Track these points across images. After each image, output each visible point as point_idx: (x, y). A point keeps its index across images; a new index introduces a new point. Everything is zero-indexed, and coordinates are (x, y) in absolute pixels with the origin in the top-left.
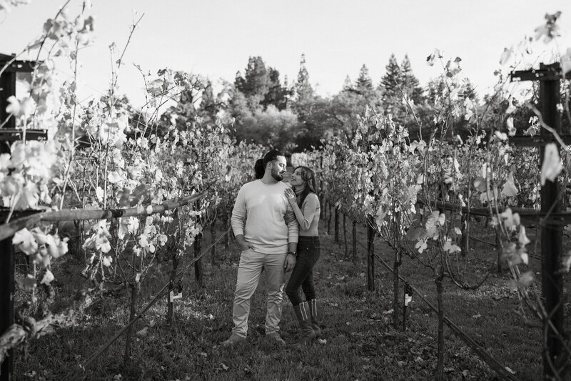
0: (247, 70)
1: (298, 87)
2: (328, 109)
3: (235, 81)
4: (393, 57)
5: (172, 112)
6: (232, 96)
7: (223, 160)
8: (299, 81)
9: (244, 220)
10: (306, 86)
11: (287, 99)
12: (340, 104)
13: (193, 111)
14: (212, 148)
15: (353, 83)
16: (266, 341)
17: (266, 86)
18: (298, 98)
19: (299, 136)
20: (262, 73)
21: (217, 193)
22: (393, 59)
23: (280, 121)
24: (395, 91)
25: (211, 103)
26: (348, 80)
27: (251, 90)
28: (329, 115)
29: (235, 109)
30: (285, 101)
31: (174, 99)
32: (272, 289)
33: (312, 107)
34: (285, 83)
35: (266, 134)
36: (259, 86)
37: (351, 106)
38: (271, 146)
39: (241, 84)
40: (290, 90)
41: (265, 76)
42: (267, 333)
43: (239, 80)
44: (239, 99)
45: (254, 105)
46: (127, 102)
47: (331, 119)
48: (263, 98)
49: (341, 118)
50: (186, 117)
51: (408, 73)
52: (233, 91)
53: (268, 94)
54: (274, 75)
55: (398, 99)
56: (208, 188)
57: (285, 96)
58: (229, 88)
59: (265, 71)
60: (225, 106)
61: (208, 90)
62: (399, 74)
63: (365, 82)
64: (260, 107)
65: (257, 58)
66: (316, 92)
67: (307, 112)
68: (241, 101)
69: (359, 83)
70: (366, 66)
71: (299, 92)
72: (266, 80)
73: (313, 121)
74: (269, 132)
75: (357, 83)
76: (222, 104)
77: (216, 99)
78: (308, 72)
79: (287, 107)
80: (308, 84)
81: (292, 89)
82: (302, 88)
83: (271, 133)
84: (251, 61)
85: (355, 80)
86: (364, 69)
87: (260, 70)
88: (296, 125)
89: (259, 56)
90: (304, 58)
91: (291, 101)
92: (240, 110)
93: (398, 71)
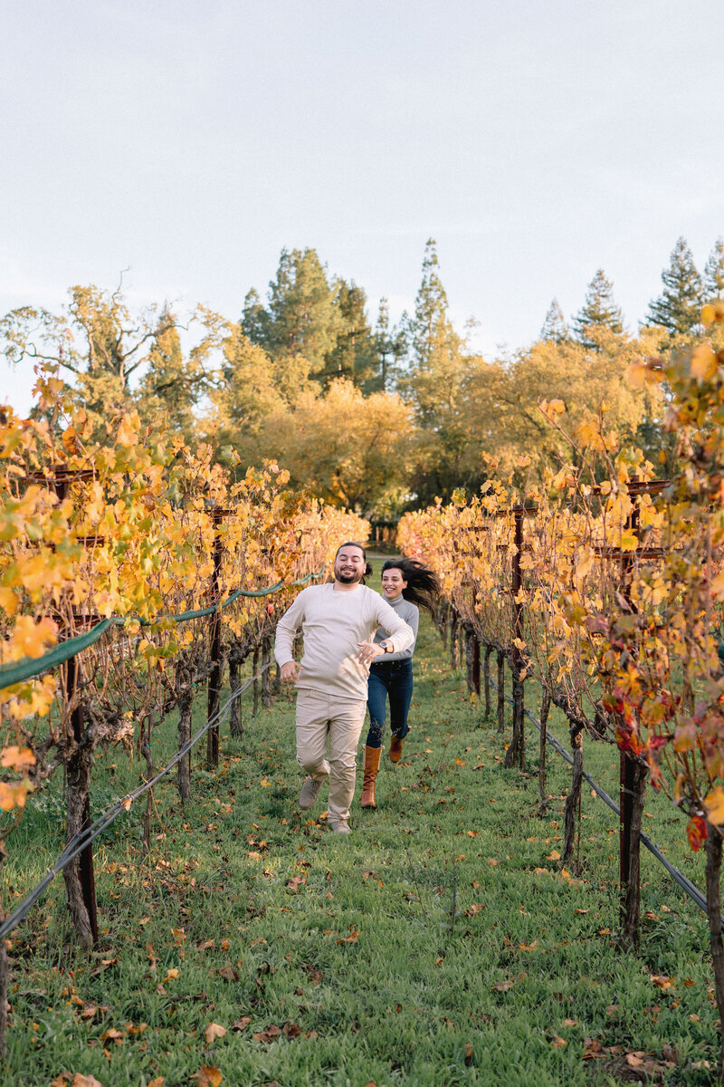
0: (275, 288)
1: (418, 332)
2: (503, 392)
3: (243, 318)
6: (232, 356)
8: (420, 316)
10: (440, 327)
11: (386, 364)
13: (120, 397)
15: (569, 322)
17: (329, 330)
18: (416, 362)
19: (419, 467)
22: (681, 255)
23: (365, 423)
25: (174, 376)
26: (554, 314)
27: (288, 341)
28: (504, 408)
29: (241, 393)
30: (381, 370)
34: (381, 320)
35: (326, 462)
36: (309, 332)
37: (568, 380)
38: (342, 495)
39: (259, 325)
40: (394, 339)
41: (326, 304)
43: (254, 314)
44: (251, 364)
45: (293, 382)
47: (512, 419)
48: (320, 365)
52: (236, 343)
53: (335, 352)
54: (351, 302)
57: (381, 358)
58: (226, 333)
59: (328, 289)
60: (210, 384)
61: (165, 338)
62: (698, 294)
63: (605, 320)
64: (311, 389)
65: (303, 255)
66: (468, 344)
67: (443, 402)
68: (257, 370)
69: (586, 322)
70: (605, 273)
71: (420, 346)
72: (329, 314)
73: (459, 424)
74: (334, 457)
75: (580, 321)
76: (204, 379)
77: (188, 365)
78: (445, 290)
79: (386, 388)
80: (446, 324)
81: (402, 339)
82: (427, 334)
83: (340, 460)
84: (285, 262)
85: (576, 315)
86: (600, 283)
87: (314, 287)
88: (412, 437)
89: (311, 248)
90: (433, 249)
91: (400, 371)
92: (256, 396)
93: (696, 287)
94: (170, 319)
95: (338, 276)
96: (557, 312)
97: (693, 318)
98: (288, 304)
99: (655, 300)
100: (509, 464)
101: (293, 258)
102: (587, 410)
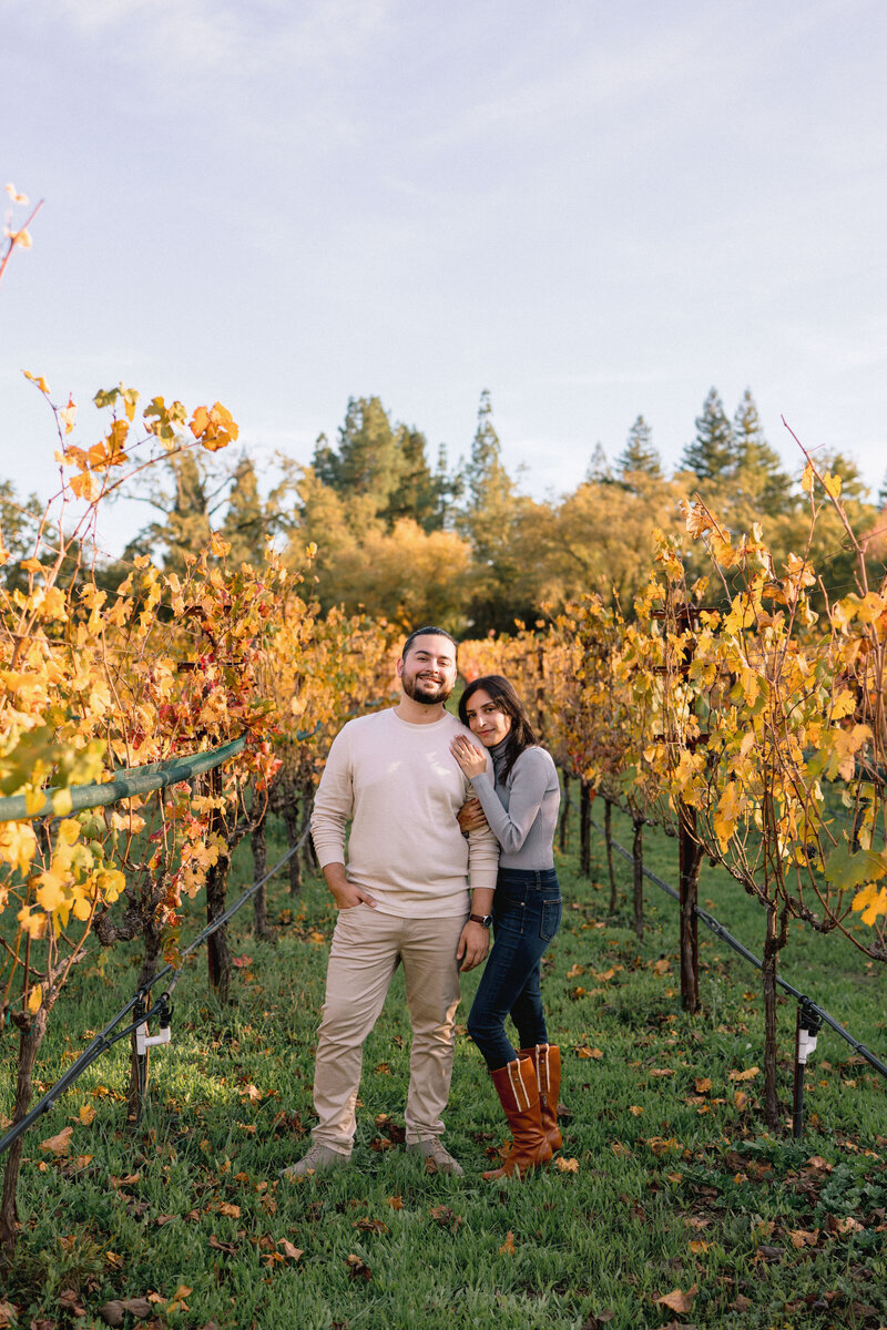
0: (344, 433)
1: (474, 474)
2: (550, 531)
3: (313, 459)
4: (713, 395)
5: (154, 539)
6: (307, 497)
7: (284, 657)
8: (475, 460)
9: (346, 821)
10: (494, 471)
11: (444, 504)
12: (580, 516)
13: (206, 535)
14: (253, 622)
15: (613, 466)
16: (406, 1164)
17: (393, 471)
18: (472, 502)
19: (475, 598)
20: (382, 440)
21: (268, 746)
22: (714, 403)
23: (427, 560)
24: (718, 483)
25: (252, 516)
26: (598, 456)
27: (355, 481)
28: (551, 544)
29: (314, 529)
30: (440, 509)
31: (159, 507)
32: (425, 1016)
33: (507, 527)
34: (442, 464)
35: (393, 594)
36: (375, 473)
37: (608, 520)
38: (406, 623)
39: (328, 466)
40: (452, 481)
41: (390, 448)
42: (411, 1139)
43: (324, 456)
44: (324, 504)
45: (361, 521)
46: (39, 512)
47: (558, 555)
48: (384, 503)
49: (582, 551)
50: (189, 549)
51: (752, 438)
52: (309, 484)
53: (400, 491)
54: (412, 445)
55: (728, 503)
56: (244, 733)
57: (440, 498)
58: (299, 476)
59: (391, 434)
60: (287, 523)
61: (245, 481)
62: (729, 439)
63: (643, 462)
64: (376, 526)
65: (368, 402)
66: (519, 487)
67: (496, 538)
68: (329, 510)
69: (627, 464)
70: (646, 420)
71: (476, 487)
72: (392, 456)
73: (511, 559)
74: (399, 589)
75: (622, 462)
76: (281, 518)
77: (267, 506)
78: (499, 436)
79: (446, 525)
80: (499, 467)
81: (459, 480)
82: (482, 477)
83: (405, 591)
84: (352, 409)
85: (618, 456)
86: (640, 427)
87: (378, 432)
88: (469, 571)
89: (375, 395)
90: (488, 399)
91: (456, 509)
92: (328, 532)
93: (726, 433)
94: (247, 462)
95: (401, 421)
96: (600, 454)
97: (724, 460)
98: (354, 448)
99: (689, 443)
100: (554, 595)
101: (359, 406)
102: (624, 547)
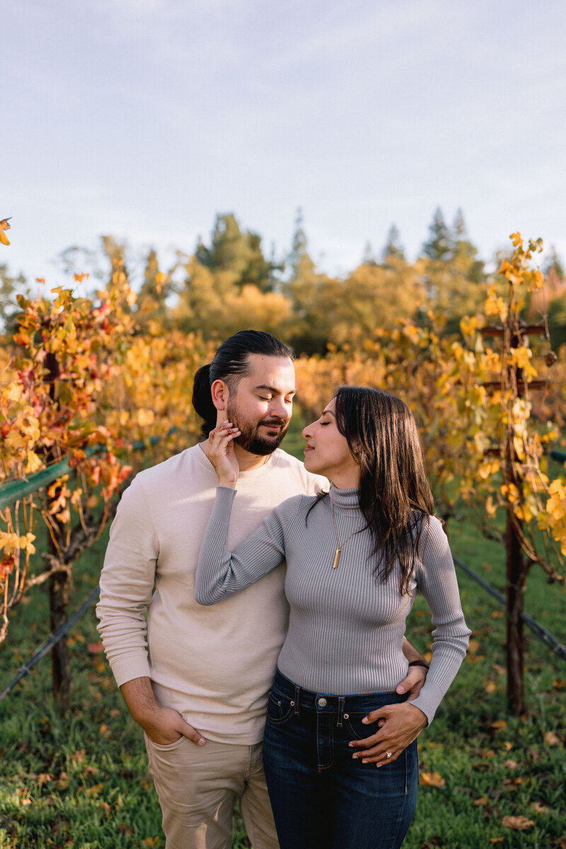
0: (214, 234)
2: (339, 293)
3: (195, 251)
4: (438, 211)
6: (191, 273)
8: (294, 251)
10: (305, 257)
12: (358, 285)
15: (377, 254)
17: (243, 257)
18: (292, 275)
19: (294, 335)
20: (237, 238)
22: (439, 217)
23: (263, 311)
24: (443, 264)
26: (368, 249)
27: (218, 263)
28: (339, 303)
29: (195, 293)
30: (271, 280)
34: (273, 253)
36: (232, 259)
37: (375, 287)
39: (204, 256)
40: (279, 263)
41: (241, 243)
43: (202, 250)
44: (201, 278)
45: (223, 287)
46: (24, 282)
47: (344, 308)
48: (238, 276)
49: (361, 307)
51: (462, 237)
52: (193, 265)
53: (247, 270)
54: (255, 242)
55: (448, 276)
57: (271, 273)
58: (186, 261)
61: (153, 264)
62: (448, 238)
63: (395, 252)
64: (233, 291)
65: (228, 216)
68: (204, 280)
69: (386, 253)
70: (397, 227)
71: (294, 266)
73: (316, 311)
75: (383, 253)
78: (307, 235)
79: (275, 290)
80: (306, 254)
81: (284, 262)
82: (299, 261)
84: (219, 220)
86: (394, 232)
87: (234, 233)
88: (290, 318)
89: (232, 212)
91: (281, 280)
92: (202, 295)
93: (446, 234)
94: (154, 251)
97: (445, 250)
102: (385, 303)
